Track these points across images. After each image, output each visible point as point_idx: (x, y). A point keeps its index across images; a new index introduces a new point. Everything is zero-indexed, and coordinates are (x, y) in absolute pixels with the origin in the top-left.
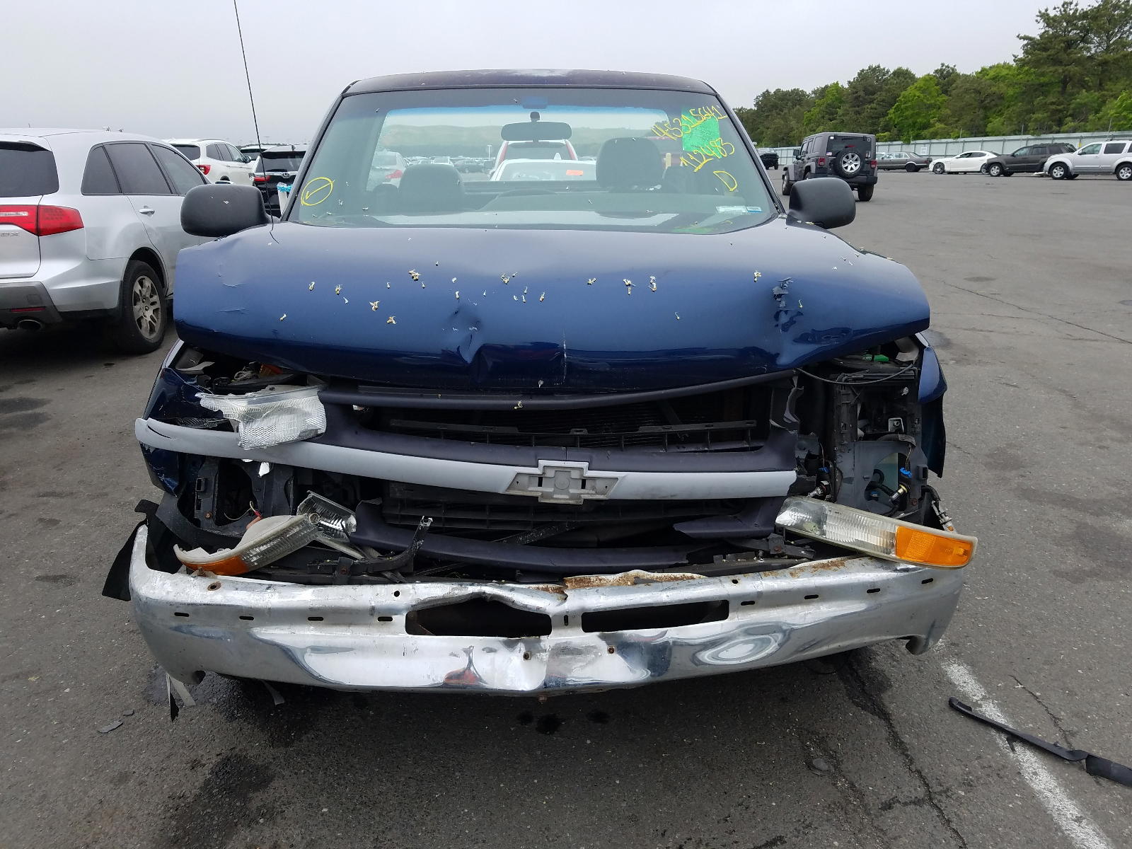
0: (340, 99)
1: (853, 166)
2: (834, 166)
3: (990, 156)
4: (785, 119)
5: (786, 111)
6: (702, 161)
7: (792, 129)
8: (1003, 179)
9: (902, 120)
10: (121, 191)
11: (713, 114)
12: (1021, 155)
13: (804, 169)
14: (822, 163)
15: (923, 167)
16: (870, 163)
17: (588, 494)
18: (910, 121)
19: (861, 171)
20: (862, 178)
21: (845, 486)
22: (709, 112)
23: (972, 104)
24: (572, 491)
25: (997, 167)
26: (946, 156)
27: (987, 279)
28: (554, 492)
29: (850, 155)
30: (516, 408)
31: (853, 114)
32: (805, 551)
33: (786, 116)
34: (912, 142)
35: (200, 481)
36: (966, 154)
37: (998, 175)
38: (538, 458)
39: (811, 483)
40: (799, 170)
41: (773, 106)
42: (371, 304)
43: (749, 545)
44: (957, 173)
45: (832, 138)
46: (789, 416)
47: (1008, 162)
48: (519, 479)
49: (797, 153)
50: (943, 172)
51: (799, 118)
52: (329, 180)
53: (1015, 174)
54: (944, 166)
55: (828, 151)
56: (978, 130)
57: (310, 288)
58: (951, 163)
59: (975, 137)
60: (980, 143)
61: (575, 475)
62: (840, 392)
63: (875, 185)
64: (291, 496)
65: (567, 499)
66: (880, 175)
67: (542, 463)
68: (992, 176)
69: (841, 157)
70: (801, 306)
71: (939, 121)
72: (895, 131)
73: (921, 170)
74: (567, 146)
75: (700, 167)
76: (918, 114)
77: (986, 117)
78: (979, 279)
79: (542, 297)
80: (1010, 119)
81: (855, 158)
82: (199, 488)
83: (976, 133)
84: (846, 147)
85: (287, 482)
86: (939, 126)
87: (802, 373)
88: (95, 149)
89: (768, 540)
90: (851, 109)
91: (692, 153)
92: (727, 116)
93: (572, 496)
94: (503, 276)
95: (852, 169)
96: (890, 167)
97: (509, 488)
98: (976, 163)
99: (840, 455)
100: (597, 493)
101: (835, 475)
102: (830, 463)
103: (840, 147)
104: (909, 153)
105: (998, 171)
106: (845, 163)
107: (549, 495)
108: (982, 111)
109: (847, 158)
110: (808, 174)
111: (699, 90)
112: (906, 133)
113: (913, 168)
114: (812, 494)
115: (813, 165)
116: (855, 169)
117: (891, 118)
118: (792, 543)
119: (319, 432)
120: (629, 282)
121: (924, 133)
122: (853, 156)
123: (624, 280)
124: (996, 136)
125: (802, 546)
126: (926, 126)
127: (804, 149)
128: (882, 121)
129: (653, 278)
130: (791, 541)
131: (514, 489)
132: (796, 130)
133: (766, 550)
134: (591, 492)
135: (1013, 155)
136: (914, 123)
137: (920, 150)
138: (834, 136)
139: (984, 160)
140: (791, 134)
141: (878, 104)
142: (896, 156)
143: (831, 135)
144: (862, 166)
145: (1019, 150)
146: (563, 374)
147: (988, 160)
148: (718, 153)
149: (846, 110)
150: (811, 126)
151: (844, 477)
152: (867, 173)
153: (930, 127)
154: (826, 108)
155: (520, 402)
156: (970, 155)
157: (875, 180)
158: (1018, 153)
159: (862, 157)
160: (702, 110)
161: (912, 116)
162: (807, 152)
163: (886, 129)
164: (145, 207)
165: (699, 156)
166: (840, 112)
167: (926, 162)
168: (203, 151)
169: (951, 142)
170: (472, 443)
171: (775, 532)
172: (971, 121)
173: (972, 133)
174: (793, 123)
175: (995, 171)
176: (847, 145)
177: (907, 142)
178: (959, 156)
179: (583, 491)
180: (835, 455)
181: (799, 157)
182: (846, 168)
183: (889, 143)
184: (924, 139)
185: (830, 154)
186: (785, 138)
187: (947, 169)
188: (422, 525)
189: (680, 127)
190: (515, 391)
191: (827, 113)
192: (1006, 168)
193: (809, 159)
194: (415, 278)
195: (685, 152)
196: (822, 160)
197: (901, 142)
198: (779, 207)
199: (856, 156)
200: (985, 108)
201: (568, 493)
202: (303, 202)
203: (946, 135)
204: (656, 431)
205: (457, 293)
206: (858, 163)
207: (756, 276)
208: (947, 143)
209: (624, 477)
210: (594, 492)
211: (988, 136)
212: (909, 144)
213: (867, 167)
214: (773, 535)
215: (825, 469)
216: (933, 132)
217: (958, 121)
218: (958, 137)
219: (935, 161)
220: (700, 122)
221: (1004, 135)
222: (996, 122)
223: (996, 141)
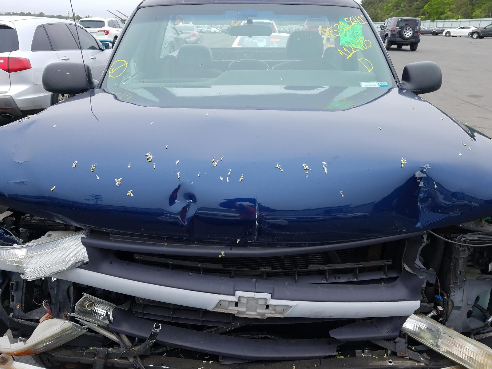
0: (136, 9)
1: (409, 34)
2: (400, 34)
3: (473, 29)
4: (375, 9)
5: (376, 5)
6: (352, 52)
7: (378, 14)
8: (479, 40)
9: (431, 10)
10: (52, 49)
11: (359, 21)
12: (489, 28)
13: (385, 34)
14: (394, 32)
15: (440, 33)
16: (417, 32)
17: (270, 313)
18: (435, 11)
19: (413, 36)
20: (413, 40)
21: (455, 311)
22: (356, 19)
23: (466, 3)
24: (259, 311)
25: (476, 34)
26: (451, 28)
27: (479, 96)
28: (247, 311)
29: (408, 28)
30: (220, 256)
31: (408, 7)
32: (423, 357)
33: (376, 8)
34: (435, 21)
35: (12, 284)
36: (461, 27)
37: (477, 38)
38: (236, 289)
39: (430, 307)
40: (383, 35)
41: (369, 3)
42: (116, 180)
43: (381, 344)
44: (456, 36)
45: (400, 20)
46: (418, 263)
47: (482, 32)
48: (221, 303)
49: (382, 27)
50: (450, 36)
51: (382, 9)
52: (125, 61)
53: (485, 38)
54: (450, 33)
55: (397, 26)
56: (468, 16)
57: (73, 166)
58: (453, 32)
59: (466, 19)
60: (469, 22)
61: (261, 302)
62: (458, 249)
63: (419, 43)
64: (72, 297)
65: (255, 315)
66: (422, 37)
67: (239, 293)
68: (473, 38)
69: (403, 30)
70: (436, 187)
71: (449, 11)
72: (427, 15)
73: (439, 35)
74: (272, 24)
75: (350, 56)
76: (439, 8)
77: (473, 9)
78: (474, 96)
79: (241, 179)
80: (484, 10)
81: (410, 30)
82: (12, 288)
83: (467, 17)
84: (406, 24)
85: (69, 287)
86: (449, 13)
87: (430, 233)
88: (39, 27)
89: (395, 343)
90: (407, 4)
91: (346, 47)
92: (367, 22)
93: (259, 314)
94: (213, 160)
95: (408, 35)
96: (426, 33)
97: (216, 307)
98: (467, 32)
99: (453, 291)
100: (276, 313)
101: (448, 303)
102: (445, 295)
103: (403, 24)
104: (433, 26)
105: (477, 36)
106: (405, 32)
107: (243, 313)
108: (471, 6)
109: (406, 30)
110: (387, 37)
111: (351, 6)
112: (432, 17)
113: (435, 34)
114: (429, 315)
115: (389, 33)
116: (410, 35)
117: (426, 10)
118: (413, 348)
119: (85, 262)
120: (307, 167)
121: (442, 16)
122: (409, 29)
123: (303, 165)
124: (477, 18)
125: (421, 352)
126: (442, 13)
127: (385, 25)
128: (421, 10)
129: (325, 163)
130: (412, 346)
131: (219, 308)
132: (380, 14)
133: (394, 350)
134: (273, 312)
135: (485, 28)
136: (437, 11)
137: (439, 25)
138: (401, 19)
139: (470, 30)
140: (377, 16)
141: (421, 2)
142: (428, 28)
143: (399, 18)
144: (413, 34)
145: (488, 25)
146: (255, 235)
147: (472, 30)
148: (361, 47)
149: (405, 5)
150: (387, 12)
151: (455, 306)
152: (415, 37)
153: (445, 14)
154: (395, 3)
155: (223, 252)
156: (463, 28)
157: (419, 41)
158: (487, 27)
159: (414, 30)
160: (352, 18)
161: (436, 8)
162: (387, 27)
163: (423, 14)
164: (65, 57)
165: (350, 49)
166: (402, 5)
167: (442, 31)
168: (106, 24)
169: (454, 21)
170: (190, 273)
171: (400, 336)
172: (465, 11)
173: (465, 17)
174: (379, 11)
175: (475, 36)
176: (407, 24)
177: (433, 21)
178: (458, 28)
179: (267, 311)
180: (450, 291)
181: (383, 29)
182: (406, 35)
183: (424, 21)
184: (441, 19)
185: (398, 28)
186: (375, 18)
187: (452, 34)
188: (154, 331)
189: (339, 30)
190: (220, 244)
191: (395, 6)
192: (481, 35)
193: (387, 30)
194: (149, 160)
195: (342, 46)
196: (394, 31)
197: (430, 21)
198: (398, 82)
199: (411, 29)
200: (473, 5)
201: (256, 311)
202: (110, 75)
203: (453, 18)
204: (321, 268)
205: (178, 173)
206: (412, 32)
207: (403, 163)
208: (453, 21)
209: (296, 306)
210: (274, 312)
211: (472, 18)
212: (434, 21)
213: (416, 35)
214: (398, 339)
215: (440, 298)
216: (446, 16)
217: (459, 11)
218: (458, 19)
219: (446, 30)
220: (350, 26)
221: (480, 18)
222: (477, 12)
223: (476, 21)
